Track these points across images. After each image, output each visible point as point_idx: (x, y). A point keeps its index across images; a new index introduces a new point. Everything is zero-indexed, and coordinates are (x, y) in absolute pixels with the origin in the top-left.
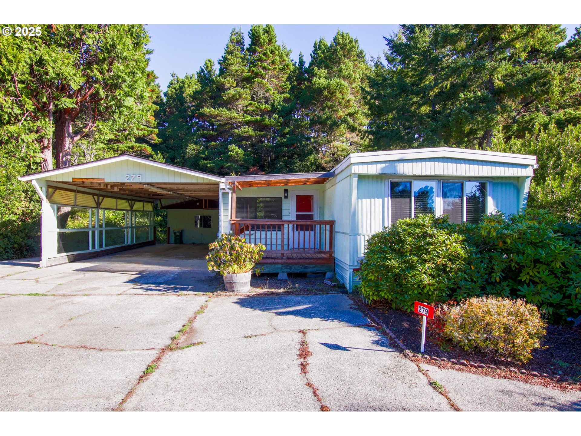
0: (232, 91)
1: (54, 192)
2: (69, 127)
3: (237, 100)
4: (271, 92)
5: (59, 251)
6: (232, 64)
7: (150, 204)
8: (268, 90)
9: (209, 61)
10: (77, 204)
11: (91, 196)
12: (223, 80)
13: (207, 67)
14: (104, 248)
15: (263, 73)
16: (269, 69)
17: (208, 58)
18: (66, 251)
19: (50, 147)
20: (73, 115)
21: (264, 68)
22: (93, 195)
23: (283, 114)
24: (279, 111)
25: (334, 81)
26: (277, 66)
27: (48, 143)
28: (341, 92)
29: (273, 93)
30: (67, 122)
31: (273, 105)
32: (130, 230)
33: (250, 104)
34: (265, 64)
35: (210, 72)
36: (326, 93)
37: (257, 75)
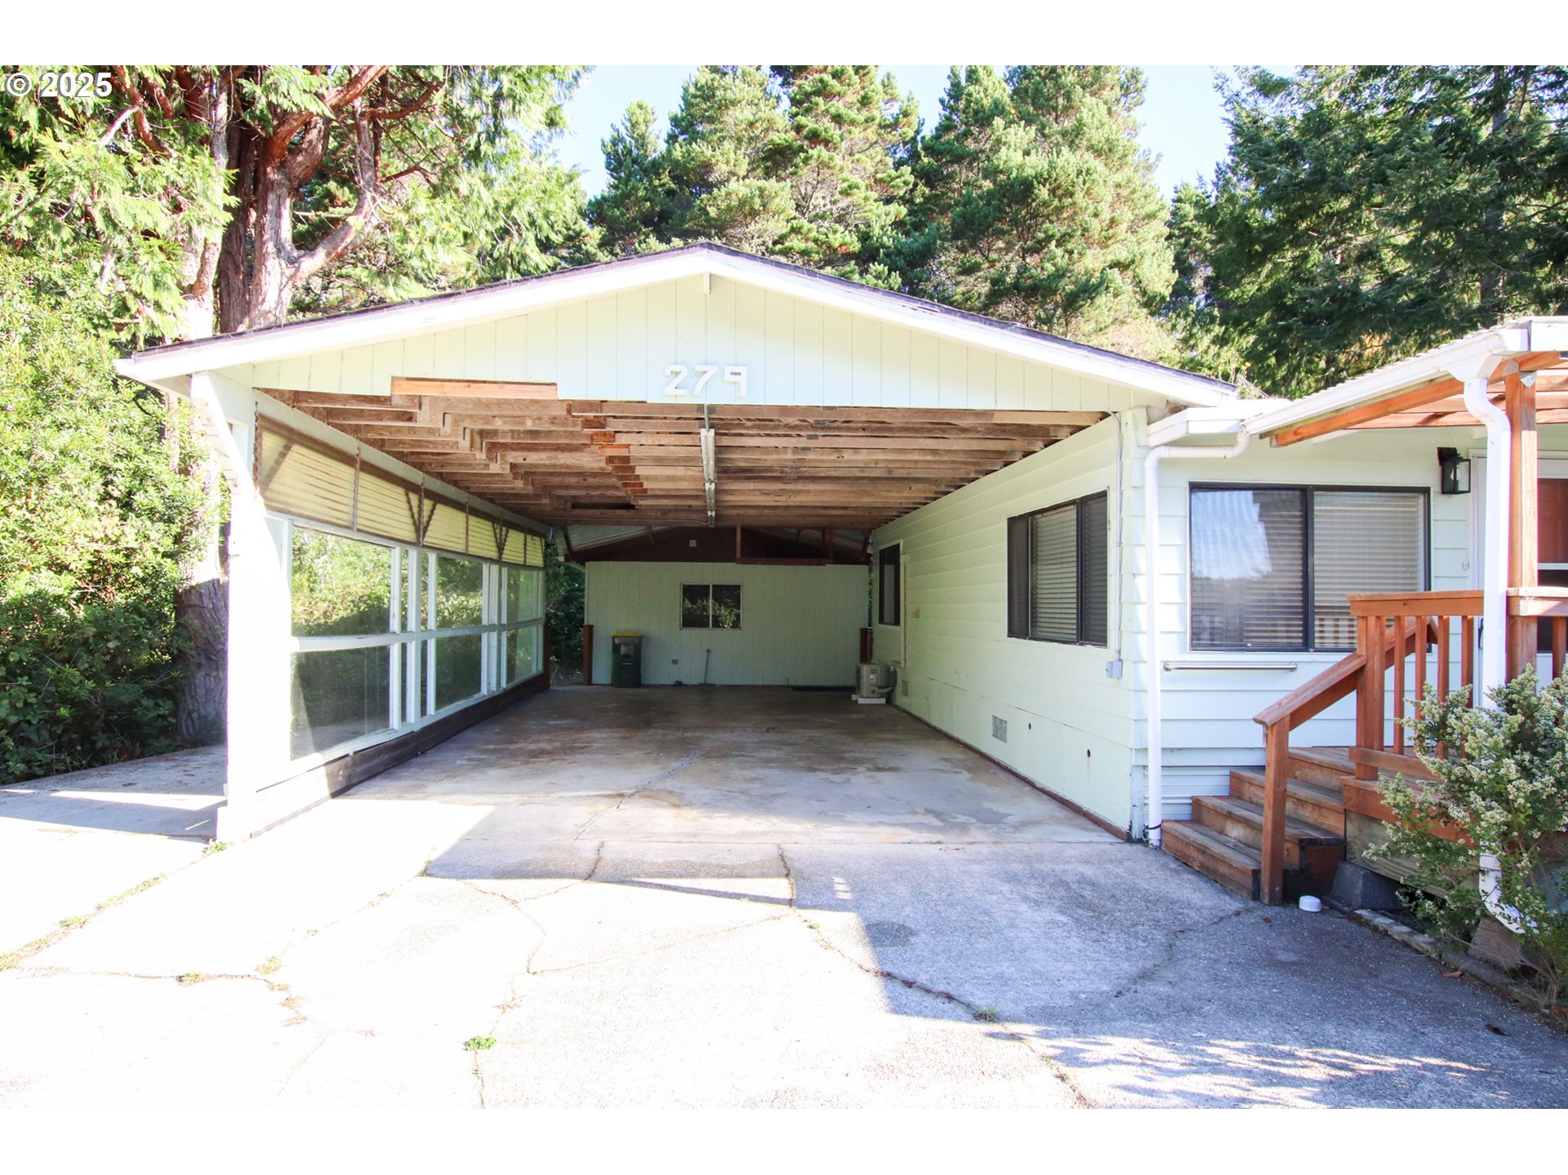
0: (739, 189)
1: (283, 455)
2: (279, 216)
3: (754, 214)
4: (858, 196)
5: (298, 750)
6: (734, 103)
7: (537, 539)
8: (850, 187)
9: (640, 107)
10: (361, 523)
11: (401, 491)
12: (709, 153)
13: (634, 125)
14: (433, 713)
15: (835, 132)
16: (852, 123)
17: (635, 101)
18: (320, 747)
19: (205, 290)
20: (298, 171)
21: (838, 119)
22: (409, 487)
23: (901, 262)
24: (887, 255)
25: (1069, 161)
26: (876, 113)
27: (201, 272)
28: (1088, 193)
29: (866, 199)
30: (271, 197)
31: (865, 238)
32: (494, 635)
33: (795, 231)
34: (837, 106)
35: (642, 141)
36: (1043, 193)
37: (815, 138)
